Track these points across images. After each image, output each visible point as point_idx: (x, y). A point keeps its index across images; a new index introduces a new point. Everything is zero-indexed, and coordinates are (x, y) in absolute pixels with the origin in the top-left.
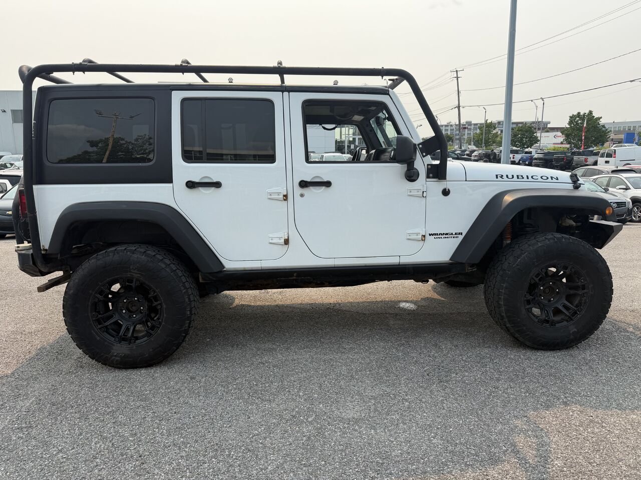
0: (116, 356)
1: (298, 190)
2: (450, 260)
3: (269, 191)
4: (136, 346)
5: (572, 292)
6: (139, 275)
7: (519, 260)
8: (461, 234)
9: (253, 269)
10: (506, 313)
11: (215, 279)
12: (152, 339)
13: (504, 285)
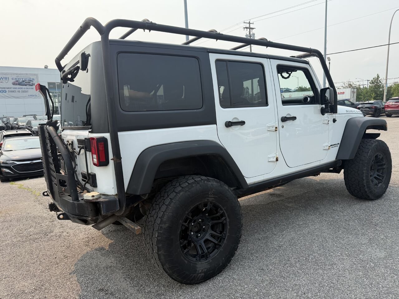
0: (201, 273)
1: (281, 124)
2: (336, 159)
3: (268, 125)
4: (212, 260)
5: (380, 167)
6: (213, 199)
7: (369, 154)
8: (339, 144)
9: (259, 182)
10: (366, 183)
11: (241, 193)
12: (222, 250)
13: (365, 168)
